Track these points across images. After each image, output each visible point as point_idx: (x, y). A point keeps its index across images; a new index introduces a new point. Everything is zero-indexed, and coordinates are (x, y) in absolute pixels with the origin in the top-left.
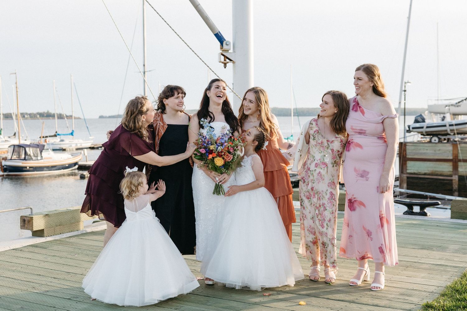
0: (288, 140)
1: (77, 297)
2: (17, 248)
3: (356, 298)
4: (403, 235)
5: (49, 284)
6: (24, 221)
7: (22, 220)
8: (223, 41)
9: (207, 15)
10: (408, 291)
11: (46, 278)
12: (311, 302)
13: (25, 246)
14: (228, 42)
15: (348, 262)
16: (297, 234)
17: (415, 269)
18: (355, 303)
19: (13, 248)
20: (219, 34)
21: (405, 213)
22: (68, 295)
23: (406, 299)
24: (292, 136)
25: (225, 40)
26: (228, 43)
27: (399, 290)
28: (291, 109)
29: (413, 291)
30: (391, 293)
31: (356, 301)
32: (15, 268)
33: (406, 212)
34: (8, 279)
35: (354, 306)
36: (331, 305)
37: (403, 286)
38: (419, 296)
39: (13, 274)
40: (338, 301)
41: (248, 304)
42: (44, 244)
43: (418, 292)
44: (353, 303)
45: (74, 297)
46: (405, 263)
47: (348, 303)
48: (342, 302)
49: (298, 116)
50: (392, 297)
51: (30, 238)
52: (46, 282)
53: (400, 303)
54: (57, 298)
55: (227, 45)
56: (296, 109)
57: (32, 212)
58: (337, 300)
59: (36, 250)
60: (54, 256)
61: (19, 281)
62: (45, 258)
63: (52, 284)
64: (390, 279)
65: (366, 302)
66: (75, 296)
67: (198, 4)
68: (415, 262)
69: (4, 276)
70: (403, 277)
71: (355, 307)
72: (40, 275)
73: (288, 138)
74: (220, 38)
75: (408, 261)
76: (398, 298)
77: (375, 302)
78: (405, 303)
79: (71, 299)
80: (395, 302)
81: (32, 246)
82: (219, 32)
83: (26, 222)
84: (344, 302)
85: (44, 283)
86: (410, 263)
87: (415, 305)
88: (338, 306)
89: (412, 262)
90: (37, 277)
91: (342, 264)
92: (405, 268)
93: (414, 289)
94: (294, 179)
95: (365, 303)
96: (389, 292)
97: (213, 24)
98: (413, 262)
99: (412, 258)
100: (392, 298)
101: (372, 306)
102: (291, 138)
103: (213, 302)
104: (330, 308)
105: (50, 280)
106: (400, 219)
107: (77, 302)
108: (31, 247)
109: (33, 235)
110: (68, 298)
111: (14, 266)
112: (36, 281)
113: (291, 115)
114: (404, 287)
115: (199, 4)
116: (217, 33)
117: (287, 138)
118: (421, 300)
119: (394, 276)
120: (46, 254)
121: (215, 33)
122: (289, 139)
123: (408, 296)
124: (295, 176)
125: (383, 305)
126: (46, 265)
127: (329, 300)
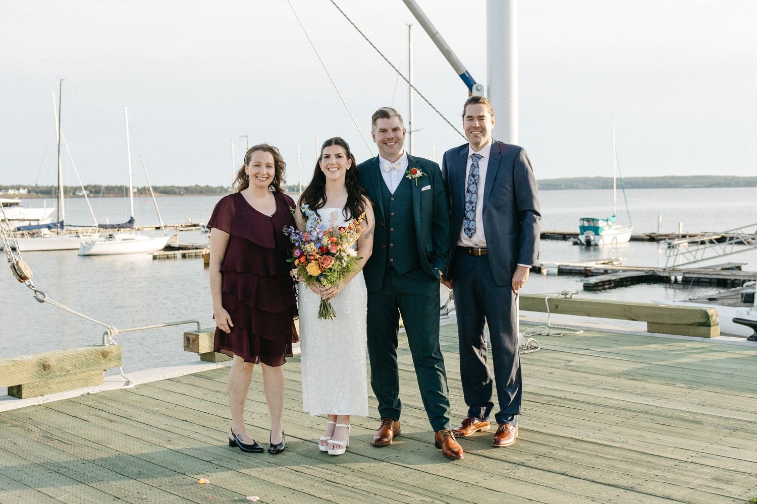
0: (607, 222)
1: (222, 460)
2: (174, 378)
3: (638, 482)
4: (740, 374)
5: (192, 435)
6: (188, 339)
7: (186, 339)
8: (473, 86)
9: (449, 47)
10: (727, 473)
11: (192, 426)
12: (563, 485)
13: (186, 376)
14: (480, 85)
15: (642, 418)
16: (574, 368)
17: (748, 434)
18: (634, 491)
19: (168, 378)
20: (467, 75)
21: (750, 339)
22: (211, 455)
23: (721, 487)
24: (614, 216)
25: (475, 83)
26: (479, 88)
27: (712, 471)
28: (612, 179)
29: (735, 474)
30: (698, 475)
31: (638, 488)
32: (157, 409)
33: (752, 337)
34: (141, 426)
35: (631, 495)
36: (594, 492)
37: (721, 464)
38: (744, 483)
39: (151, 417)
40: (608, 487)
41: (464, 484)
42: (213, 373)
43: (743, 477)
44: (630, 490)
45: (217, 459)
46: (733, 422)
47: (623, 490)
48: (614, 488)
49: (623, 188)
50: (698, 482)
51: (197, 363)
52: (190, 433)
53: (708, 495)
54: (193, 459)
55: (478, 90)
56: (621, 179)
57: (199, 328)
58: (606, 484)
59: (198, 381)
60: (217, 392)
61: (155, 430)
62: (204, 394)
63: (196, 436)
64: (702, 451)
65: (653, 491)
66: (219, 457)
67: (435, 32)
68: (750, 422)
69: (139, 420)
70: (724, 448)
71: (632, 499)
72: (186, 421)
73: (608, 220)
74: (468, 80)
75: (738, 420)
76: (708, 486)
77: (668, 491)
78: (716, 496)
79: (212, 462)
80: (700, 493)
81: (195, 375)
82: (467, 72)
83: (191, 341)
84: (616, 488)
85: (186, 433)
86: (742, 423)
87: (733, 499)
88: (605, 495)
89: (744, 421)
90: (181, 424)
91: (632, 421)
92: (732, 432)
93: (739, 470)
94: (613, 276)
95: (650, 491)
96: (695, 474)
97: (458, 59)
98: (747, 421)
99: (747, 414)
100: (698, 484)
101: (660, 499)
102: (613, 219)
103: (413, 478)
104: (591, 499)
105: (196, 429)
106: (741, 347)
107: (219, 467)
108: (193, 377)
109: (201, 359)
110: (208, 460)
111: (157, 406)
112: (176, 430)
113: (612, 188)
114: (720, 466)
115: (438, 32)
116: (464, 74)
117: (606, 219)
118: (745, 491)
119: (710, 446)
120: (208, 389)
121: (461, 74)
122: (609, 222)
123: (724, 483)
124: (616, 272)
125: (679, 498)
126: (201, 406)
127: (593, 484)
